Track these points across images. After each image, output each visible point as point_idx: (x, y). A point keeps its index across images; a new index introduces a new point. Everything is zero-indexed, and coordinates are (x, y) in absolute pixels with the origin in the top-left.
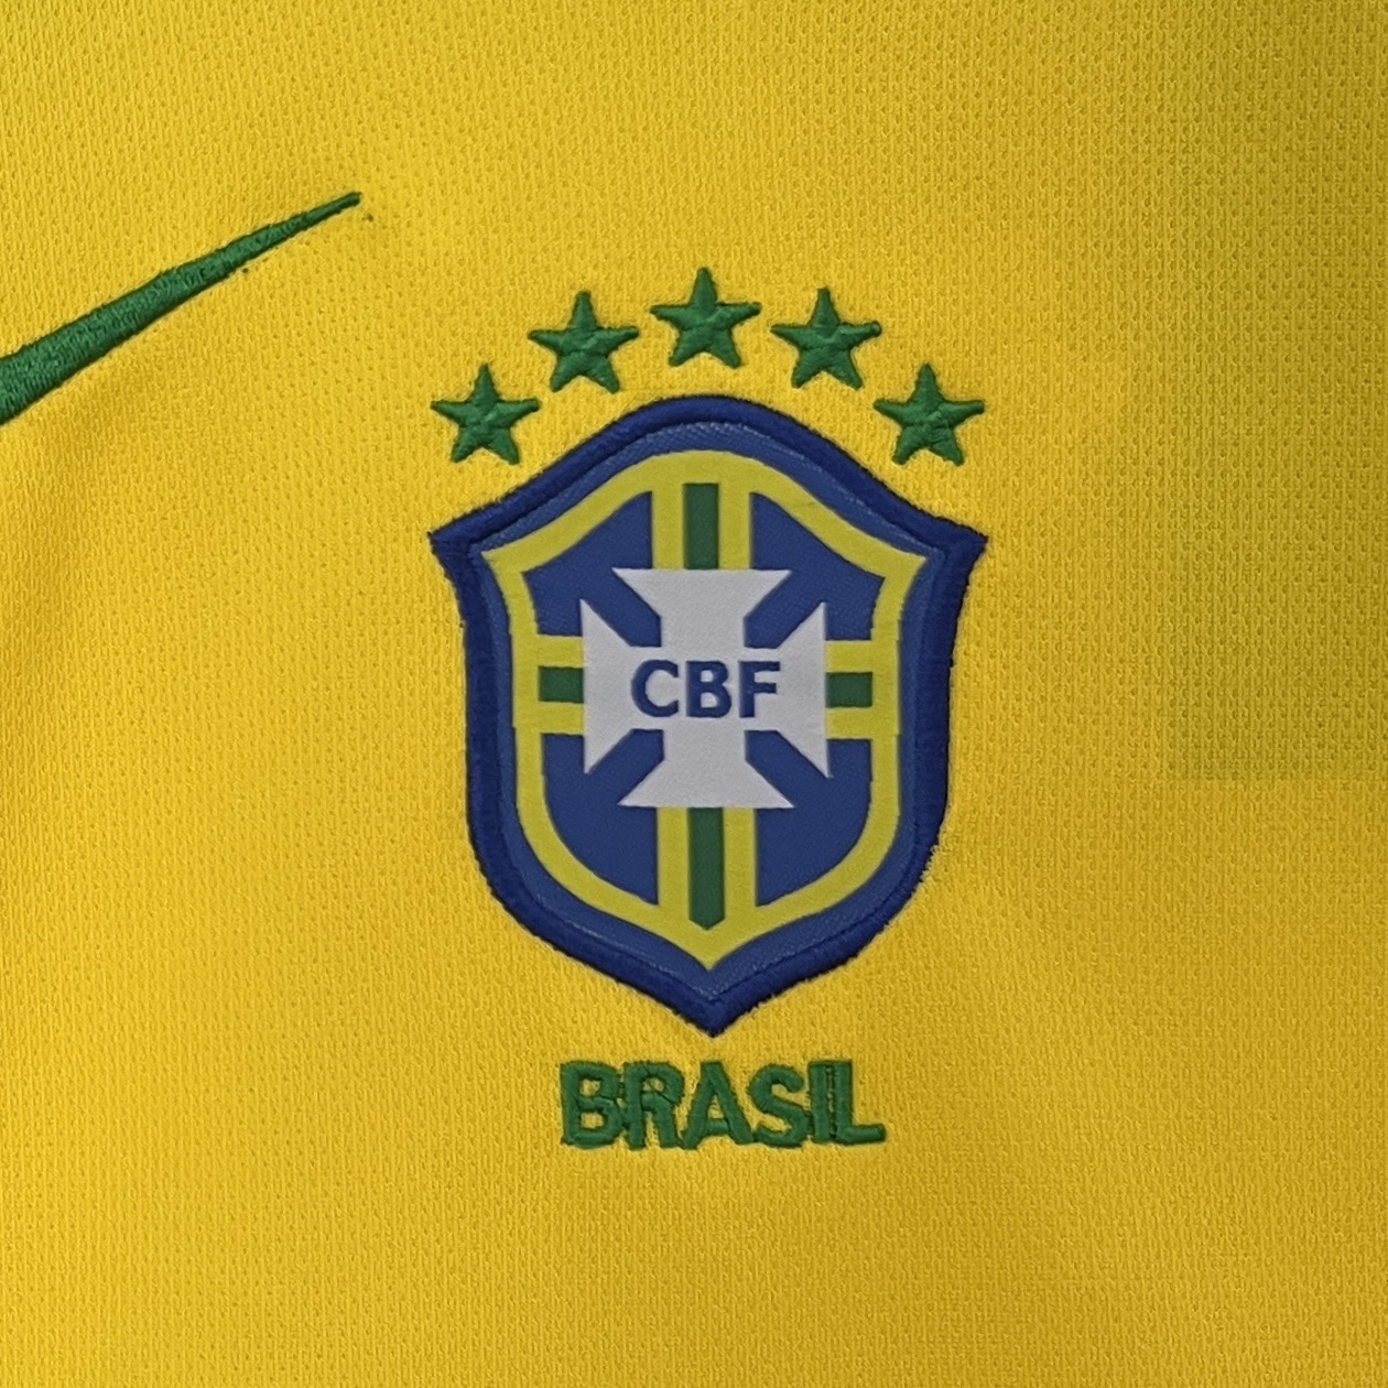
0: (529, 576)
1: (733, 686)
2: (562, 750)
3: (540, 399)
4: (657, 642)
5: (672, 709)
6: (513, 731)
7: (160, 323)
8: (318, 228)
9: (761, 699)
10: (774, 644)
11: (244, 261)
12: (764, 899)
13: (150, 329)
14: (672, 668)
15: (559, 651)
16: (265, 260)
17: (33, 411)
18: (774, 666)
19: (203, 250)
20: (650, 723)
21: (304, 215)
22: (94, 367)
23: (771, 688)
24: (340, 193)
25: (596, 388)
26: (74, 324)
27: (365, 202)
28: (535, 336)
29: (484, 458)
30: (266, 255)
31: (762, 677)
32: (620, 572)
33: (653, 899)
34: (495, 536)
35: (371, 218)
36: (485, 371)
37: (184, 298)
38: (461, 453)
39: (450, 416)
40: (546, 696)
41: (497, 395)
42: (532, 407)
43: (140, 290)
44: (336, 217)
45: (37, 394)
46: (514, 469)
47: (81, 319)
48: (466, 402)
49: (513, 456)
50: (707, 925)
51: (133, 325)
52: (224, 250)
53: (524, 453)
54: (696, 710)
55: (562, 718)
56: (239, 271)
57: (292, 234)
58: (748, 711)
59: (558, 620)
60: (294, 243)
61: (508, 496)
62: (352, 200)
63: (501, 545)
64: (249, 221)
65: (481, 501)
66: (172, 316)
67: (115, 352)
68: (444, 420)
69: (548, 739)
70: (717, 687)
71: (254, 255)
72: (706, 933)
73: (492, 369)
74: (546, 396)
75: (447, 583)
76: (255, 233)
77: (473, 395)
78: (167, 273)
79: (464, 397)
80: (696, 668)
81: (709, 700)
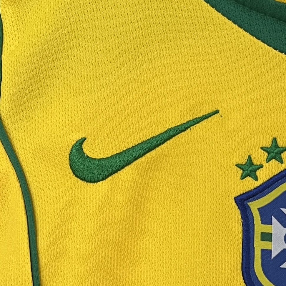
0: (259, 209)
2: (266, 253)
3: (263, 165)
6: (254, 248)
7: (168, 142)
8: (209, 119)
11: (190, 126)
13: (166, 143)
15: (266, 228)
16: (196, 127)
17: (135, 163)
19: (180, 123)
21: (205, 115)
22: (151, 152)
24: (215, 110)
25: (277, 162)
27: (220, 112)
28: (262, 148)
29: (249, 179)
30: (195, 125)
32: (282, 209)
34: (251, 199)
35: (222, 116)
36: (250, 157)
37: (174, 136)
38: (243, 178)
39: (240, 168)
40: (262, 240)
41: (253, 163)
42: (261, 166)
43: (163, 133)
44: (213, 116)
45: (136, 159)
46: (256, 182)
47: (148, 140)
48: (244, 165)
49: (256, 179)
51: (161, 142)
52: (185, 123)
53: (259, 178)
55: (266, 245)
56: (189, 129)
57: (203, 120)
59: (266, 221)
60: (203, 123)
61: (254, 189)
62: (217, 112)
63: (253, 201)
64: (191, 116)
65: (248, 190)
66: (171, 140)
67: (157, 149)
68: (239, 169)
69: (263, 250)
71: (193, 125)
73: (251, 156)
74: (265, 164)
75: (238, 210)
76: (193, 120)
77: (247, 163)
78: (170, 129)
79: (244, 163)
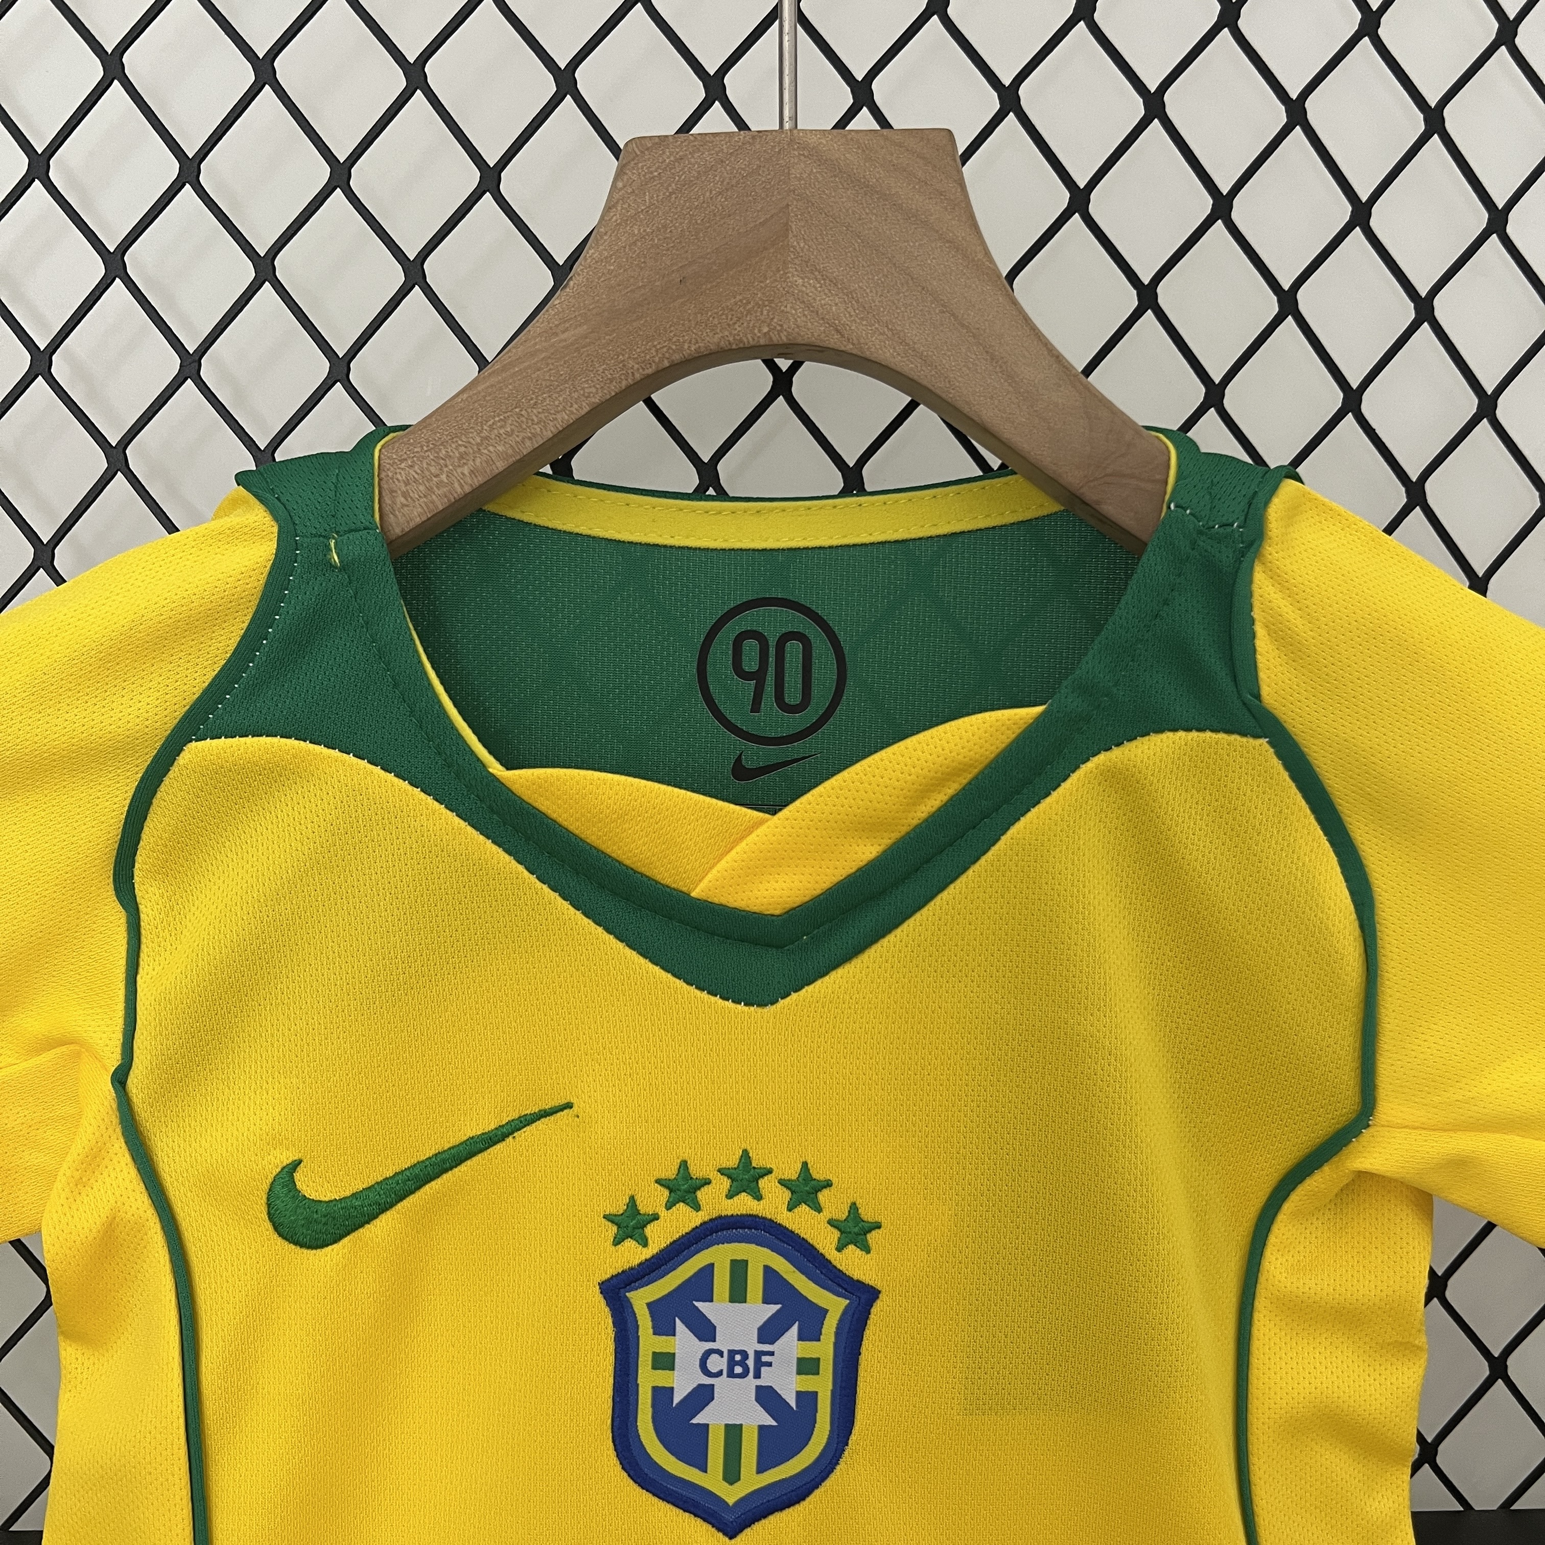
0: (649, 1305)
1: (751, 1362)
2: (662, 1394)
3: (660, 1213)
4: (714, 1340)
5: (720, 1373)
6: (637, 1385)
7: (469, 1162)
8: (552, 1118)
9: (764, 1370)
10: (772, 1343)
11: (513, 1133)
12: (761, 1469)
13: (463, 1165)
14: (721, 1353)
15: (662, 1344)
16: (524, 1132)
17: (399, 1206)
18: (772, 1354)
19: (492, 1127)
20: (707, 1381)
21: (545, 1111)
22: (433, 1183)
23: (769, 1364)
24: (564, 1101)
25: (688, 1208)
26: (423, 1162)
27: (575, 1108)
28: (658, 1181)
29: (629, 1244)
30: (525, 1129)
31: (765, 1359)
32: (696, 1303)
33: (704, 1469)
34: (633, 1285)
35: (578, 1117)
36: (632, 1198)
37: (481, 1151)
38: (617, 1242)
39: (612, 1222)
40: (655, 1367)
41: (638, 1211)
42: (656, 1217)
43: (458, 1145)
44: (561, 1113)
45: (401, 1199)
46: (645, 1250)
47: (427, 1159)
48: (622, 1214)
49: (645, 1243)
50: (731, 1484)
51: (454, 1164)
52: (503, 1126)
53: (650, 1242)
54: (731, 1374)
55: (662, 1378)
56: (511, 1137)
57: (539, 1119)
58: (757, 1375)
59: (663, 1328)
60: (541, 1124)
61: (640, 1264)
62: (569, 1106)
63: (637, 1289)
64: (517, 1111)
65: (626, 1266)
66: (475, 1159)
67: (445, 1176)
68: (610, 1224)
69: (655, 1389)
70: (743, 1363)
71: (519, 1129)
72: (730, 1487)
73: (636, 1198)
74: (663, 1212)
75: (607, 1309)
76: (520, 1117)
77: (626, 1211)
78: (473, 1138)
79: (621, 1212)
80: (732, 1353)
81: (738, 1370)
